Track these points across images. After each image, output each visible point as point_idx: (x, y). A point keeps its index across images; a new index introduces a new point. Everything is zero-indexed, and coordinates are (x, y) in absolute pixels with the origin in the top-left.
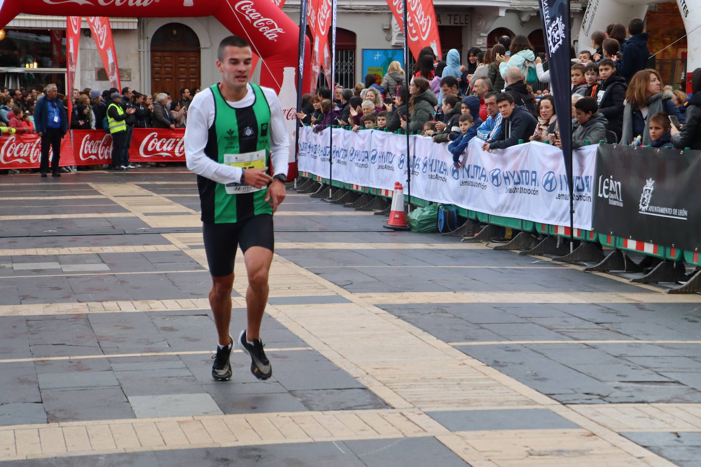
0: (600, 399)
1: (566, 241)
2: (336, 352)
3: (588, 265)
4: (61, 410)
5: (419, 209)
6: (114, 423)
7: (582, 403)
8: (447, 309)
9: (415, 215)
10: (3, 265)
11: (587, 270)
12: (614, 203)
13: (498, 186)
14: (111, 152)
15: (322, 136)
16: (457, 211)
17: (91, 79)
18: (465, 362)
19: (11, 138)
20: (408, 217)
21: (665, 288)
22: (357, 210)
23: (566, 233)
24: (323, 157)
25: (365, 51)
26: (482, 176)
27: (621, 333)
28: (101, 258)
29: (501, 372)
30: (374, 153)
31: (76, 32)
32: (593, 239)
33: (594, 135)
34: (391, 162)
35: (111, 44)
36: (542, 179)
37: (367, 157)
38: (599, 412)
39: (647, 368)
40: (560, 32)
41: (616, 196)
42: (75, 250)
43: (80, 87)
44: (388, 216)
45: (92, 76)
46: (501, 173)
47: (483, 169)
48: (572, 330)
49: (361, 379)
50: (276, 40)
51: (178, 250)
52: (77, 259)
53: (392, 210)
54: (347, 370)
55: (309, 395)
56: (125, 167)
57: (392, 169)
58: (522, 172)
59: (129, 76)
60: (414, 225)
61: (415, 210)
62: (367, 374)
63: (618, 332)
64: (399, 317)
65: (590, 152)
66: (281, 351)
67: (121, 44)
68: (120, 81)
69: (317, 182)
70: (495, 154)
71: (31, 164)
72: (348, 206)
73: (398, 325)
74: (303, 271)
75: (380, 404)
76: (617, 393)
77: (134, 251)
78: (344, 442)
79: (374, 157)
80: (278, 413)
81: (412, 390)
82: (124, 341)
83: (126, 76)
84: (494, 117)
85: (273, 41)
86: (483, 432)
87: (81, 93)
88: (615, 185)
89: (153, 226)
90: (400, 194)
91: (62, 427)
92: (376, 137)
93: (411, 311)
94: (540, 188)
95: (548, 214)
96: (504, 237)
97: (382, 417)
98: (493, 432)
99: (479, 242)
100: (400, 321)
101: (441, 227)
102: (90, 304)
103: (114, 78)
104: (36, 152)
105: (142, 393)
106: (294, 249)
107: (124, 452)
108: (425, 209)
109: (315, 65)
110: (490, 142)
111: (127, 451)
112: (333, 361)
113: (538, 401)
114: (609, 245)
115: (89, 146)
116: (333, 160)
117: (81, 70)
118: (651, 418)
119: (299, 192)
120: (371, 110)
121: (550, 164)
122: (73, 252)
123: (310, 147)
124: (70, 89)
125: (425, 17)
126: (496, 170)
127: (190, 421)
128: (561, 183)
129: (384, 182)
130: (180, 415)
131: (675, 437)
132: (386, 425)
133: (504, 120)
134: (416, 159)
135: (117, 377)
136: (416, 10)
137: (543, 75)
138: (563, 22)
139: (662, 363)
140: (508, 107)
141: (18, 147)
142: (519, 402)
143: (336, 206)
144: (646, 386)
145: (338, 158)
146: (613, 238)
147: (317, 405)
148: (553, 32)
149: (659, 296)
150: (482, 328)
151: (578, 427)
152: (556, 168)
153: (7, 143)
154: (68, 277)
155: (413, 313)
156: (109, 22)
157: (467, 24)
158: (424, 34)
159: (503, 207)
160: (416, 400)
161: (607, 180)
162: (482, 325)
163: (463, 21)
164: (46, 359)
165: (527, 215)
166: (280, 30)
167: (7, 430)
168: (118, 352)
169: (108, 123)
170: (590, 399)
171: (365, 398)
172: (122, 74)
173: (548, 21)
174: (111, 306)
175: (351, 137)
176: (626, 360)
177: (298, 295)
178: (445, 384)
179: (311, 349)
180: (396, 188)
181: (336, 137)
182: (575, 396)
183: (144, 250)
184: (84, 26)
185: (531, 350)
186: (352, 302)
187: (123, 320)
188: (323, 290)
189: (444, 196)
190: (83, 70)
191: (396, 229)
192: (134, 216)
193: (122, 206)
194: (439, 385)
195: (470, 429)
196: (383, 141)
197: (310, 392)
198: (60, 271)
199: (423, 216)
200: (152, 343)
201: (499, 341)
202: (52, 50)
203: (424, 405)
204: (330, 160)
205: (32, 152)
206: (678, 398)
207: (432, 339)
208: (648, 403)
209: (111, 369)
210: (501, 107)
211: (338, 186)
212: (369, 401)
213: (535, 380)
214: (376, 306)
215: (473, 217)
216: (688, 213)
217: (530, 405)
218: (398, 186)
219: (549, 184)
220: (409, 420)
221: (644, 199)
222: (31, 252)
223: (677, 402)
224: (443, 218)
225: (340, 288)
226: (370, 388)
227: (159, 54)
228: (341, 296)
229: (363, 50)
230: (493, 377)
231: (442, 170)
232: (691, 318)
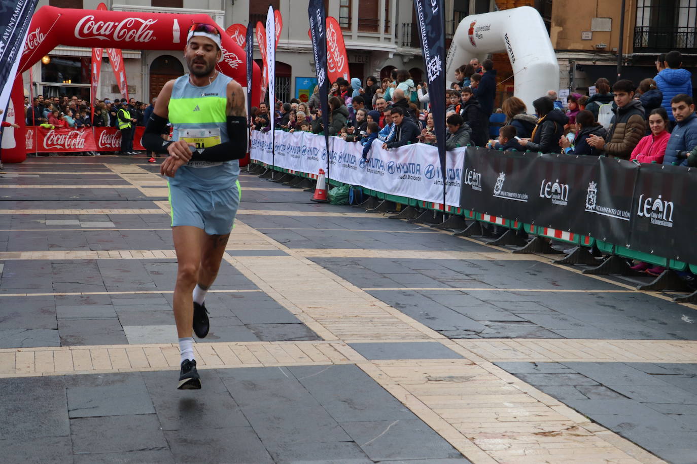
0: (476, 334)
1: (440, 214)
2: (280, 294)
3: (455, 231)
4: (72, 336)
5: (336, 188)
6: (111, 347)
7: (463, 338)
8: (359, 262)
9: (333, 192)
10: (39, 221)
11: (455, 234)
12: (476, 188)
13: (392, 173)
14: (120, 142)
15: (267, 136)
16: (362, 190)
17: (108, 92)
18: (375, 303)
19: (51, 131)
20: (328, 194)
21: (510, 249)
22: (291, 187)
23: (440, 208)
24: (268, 150)
25: (297, 79)
26: (381, 166)
27: (484, 283)
28: (109, 218)
29: (402, 312)
30: (304, 148)
31: (99, 59)
32: (460, 213)
33: (462, 140)
34: (316, 155)
35: (122, 68)
36: (424, 170)
37: (300, 151)
38: (476, 345)
39: (506, 310)
40: (438, 66)
41: (477, 184)
42: (91, 212)
43: (100, 97)
44: (314, 192)
45: (108, 90)
46: (395, 165)
47: (382, 161)
48: (450, 280)
49: (298, 315)
50: (237, 68)
51: (165, 213)
52: (91, 218)
53: (317, 188)
54: (288, 309)
55: (260, 328)
56: (130, 153)
57: (317, 159)
58: (410, 164)
59: (135, 90)
60: (332, 199)
61: (333, 189)
62: (303, 311)
63: (482, 282)
64: (325, 268)
65: (460, 152)
66: (238, 292)
67: (129, 68)
68: (128, 94)
69: (263, 167)
70: (391, 152)
71: (65, 149)
72: (286, 185)
73: (324, 274)
74: (254, 231)
75: (313, 336)
76: (488, 330)
77: (133, 213)
78: (287, 367)
79: (304, 151)
80: (237, 343)
81: (337, 325)
82: (123, 282)
83: (132, 91)
84: (391, 125)
85: (234, 69)
86: (393, 361)
87: (100, 102)
88: (477, 176)
89: (148, 195)
90: (322, 177)
91: (71, 350)
92: (306, 136)
93: (333, 263)
94: (422, 176)
95: (427, 194)
96: (395, 209)
97: (315, 347)
98: (399, 361)
99: (378, 213)
100: (325, 271)
101: (351, 201)
102: (99, 252)
103: (124, 91)
104: (69, 141)
105: (134, 323)
106: (247, 215)
107: (117, 372)
108: (340, 188)
109: (263, 86)
110: (387, 143)
111: (121, 371)
112: (277, 301)
113: (431, 336)
114: (471, 217)
115: (106, 138)
116: (275, 153)
117: (102, 86)
118: (514, 351)
119: (251, 174)
120: (303, 118)
121: (431, 160)
122: (90, 213)
123: (259, 142)
124: (93, 98)
125: (340, 56)
126: (391, 162)
127: (169, 347)
128: (438, 173)
129: (311, 168)
130: (162, 343)
131: (533, 366)
132: (319, 354)
133: (396, 126)
134: (334, 153)
135: (116, 310)
136: (334, 51)
137: (422, 97)
138: (440, 59)
139: (517, 306)
140: (399, 118)
141: (56, 138)
142: (417, 336)
143: (277, 184)
144: (507, 325)
145: (279, 151)
146: (474, 213)
147: (266, 336)
148: (432, 67)
149: (506, 255)
150: (385, 277)
151: (462, 357)
152: (434, 162)
153: (49, 134)
154: (84, 231)
155: (334, 264)
156: (122, 53)
157: (367, 62)
158: (339, 68)
159: (395, 188)
160: (341, 333)
161: (471, 172)
162: (385, 275)
163: (364, 60)
164: (64, 294)
165: (413, 194)
166: (240, 62)
167: (29, 351)
168: (117, 290)
169: (118, 123)
170: (469, 335)
171: (302, 332)
172: (130, 89)
173: (429, 59)
174: (114, 254)
175: (288, 137)
176: (491, 304)
177: (251, 249)
178: (361, 321)
179: (260, 291)
180: (320, 173)
181: (278, 136)
182: (458, 332)
183: (140, 213)
184: (104, 55)
185: (422, 295)
186: (290, 255)
187: (123, 265)
188: (270, 246)
189: (353, 179)
190: (102, 85)
191: (319, 202)
192: (134, 187)
193: (127, 180)
194: (357, 321)
195: (383, 359)
196: (310, 140)
197: (261, 325)
198: (79, 227)
199: (339, 194)
200: (144, 284)
201: (399, 288)
202: (82, 72)
203: (346, 338)
204: (273, 152)
205: (66, 141)
206: (532, 335)
207: (349, 285)
208: (511, 338)
209: (111, 304)
210: (393, 118)
211: (278, 170)
212: (305, 333)
213: (427, 318)
214: (308, 258)
215: (374, 195)
216: (528, 197)
217: (425, 339)
218: (322, 172)
219: (429, 174)
220: (336, 350)
221: (498, 186)
222: (59, 212)
223: (531, 338)
224: (352, 195)
225: (281, 245)
226: (306, 323)
227: (155, 76)
228: (282, 251)
229: (296, 77)
230: (396, 316)
231: (353, 161)
232: (532, 272)
